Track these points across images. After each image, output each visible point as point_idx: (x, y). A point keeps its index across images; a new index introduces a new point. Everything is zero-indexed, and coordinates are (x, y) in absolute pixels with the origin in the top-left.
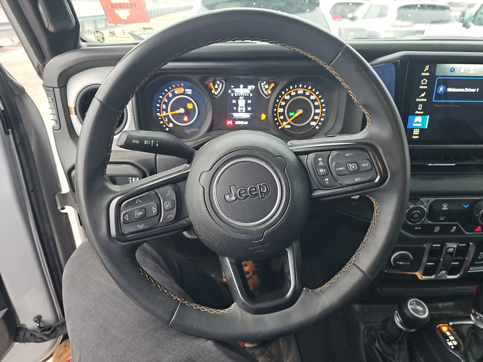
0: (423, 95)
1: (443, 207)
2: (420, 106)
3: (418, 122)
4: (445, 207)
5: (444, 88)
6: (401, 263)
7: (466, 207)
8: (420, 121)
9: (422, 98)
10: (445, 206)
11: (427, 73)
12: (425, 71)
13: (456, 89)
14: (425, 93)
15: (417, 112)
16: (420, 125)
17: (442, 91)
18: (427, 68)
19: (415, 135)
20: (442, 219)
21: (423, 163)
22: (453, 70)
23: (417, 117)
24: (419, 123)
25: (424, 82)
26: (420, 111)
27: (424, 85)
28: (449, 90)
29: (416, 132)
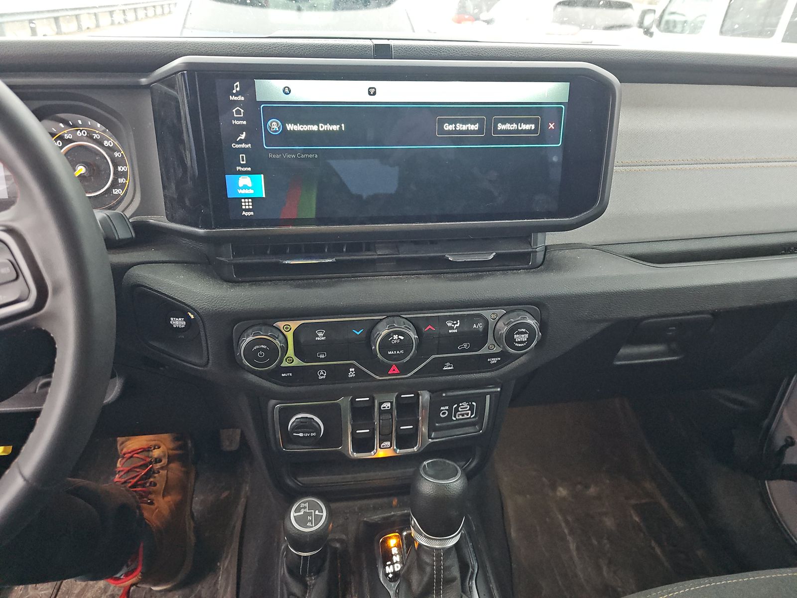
0: (243, 136)
1: (318, 336)
2: (243, 157)
3: (245, 187)
4: (321, 336)
5: (280, 123)
6: (301, 435)
7: (358, 333)
8: (249, 184)
9: (241, 142)
10: (320, 334)
11: (240, 97)
12: (234, 91)
13: (301, 126)
14: (244, 133)
15: (238, 168)
16: (251, 191)
17: (277, 129)
18: (237, 86)
19: (246, 210)
20: (322, 356)
21: (274, 260)
22: (287, 91)
23: (241, 177)
24: (248, 188)
25: (238, 112)
26: (243, 166)
27: (238, 119)
28: (290, 127)
29: (247, 204)
